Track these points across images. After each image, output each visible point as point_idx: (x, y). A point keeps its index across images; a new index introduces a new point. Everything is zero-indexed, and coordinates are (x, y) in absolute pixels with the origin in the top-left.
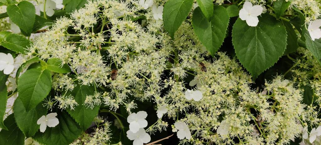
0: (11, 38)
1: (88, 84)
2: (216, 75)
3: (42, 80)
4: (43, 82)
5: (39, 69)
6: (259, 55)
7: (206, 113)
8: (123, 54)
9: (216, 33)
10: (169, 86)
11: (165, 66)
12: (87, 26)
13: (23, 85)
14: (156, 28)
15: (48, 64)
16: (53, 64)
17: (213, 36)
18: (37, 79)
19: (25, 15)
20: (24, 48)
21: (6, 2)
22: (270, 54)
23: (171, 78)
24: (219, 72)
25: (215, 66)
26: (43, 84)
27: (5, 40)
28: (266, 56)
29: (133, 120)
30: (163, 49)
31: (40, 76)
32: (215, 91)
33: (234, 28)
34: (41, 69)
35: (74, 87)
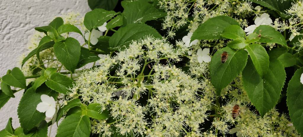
0: (55, 76)
1: (125, 133)
2: (262, 132)
3: (81, 128)
4: (82, 130)
5: (79, 112)
8: (164, 105)
9: (269, 91)
11: (206, 116)
12: (130, 72)
13: (62, 133)
14: (199, 72)
15: (88, 108)
16: (93, 109)
17: (265, 93)
18: (77, 125)
19: (70, 53)
20: (66, 88)
21: (54, 36)
23: (211, 132)
24: (266, 128)
26: (81, 132)
27: (49, 78)
30: (205, 97)
31: (79, 122)
33: (290, 86)
34: (80, 114)
35: (111, 134)
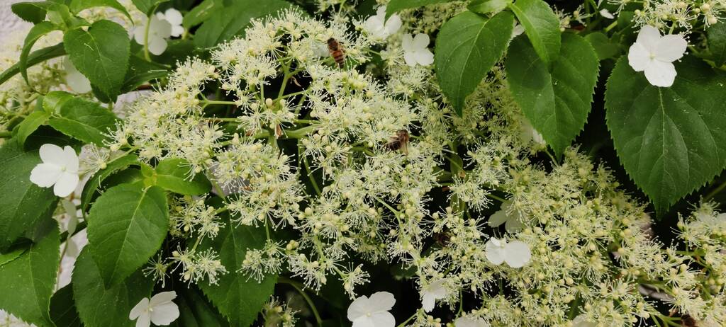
0: (71, 107)
1: (253, 221)
2: (561, 203)
3: (144, 213)
4: (147, 218)
5: (137, 183)
6: (672, 154)
7: (537, 296)
8: (338, 150)
9: (567, 100)
10: (445, 228)
11: (434, 179)
12: (252, 81)
13: (99, 225)
14: (411, 86)
15: (158, 171)
16: (170, 172)
17: (558, 106)
18: (133, 209)
19: (105, 54)
20: (101, 133)
21: (63, 21)
22: (701, 152)
23: (449, 209)
24: (568, 195)
25: (556, 179)
26: (147, 223)
27: (57, 112)
28: (691, 159)
29: (359, 314)
30: (428, 138)
31: (140, 202)
32: (561, 242)
33: (609, 88)
34: (141, 185)
35: (218, 230)
